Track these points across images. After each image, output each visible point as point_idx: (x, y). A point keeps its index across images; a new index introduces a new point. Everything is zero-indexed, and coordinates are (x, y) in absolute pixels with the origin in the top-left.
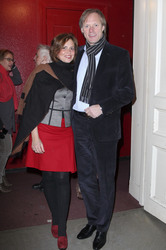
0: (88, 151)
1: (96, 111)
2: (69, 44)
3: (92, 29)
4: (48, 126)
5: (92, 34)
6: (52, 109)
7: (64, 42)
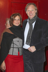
0: (30, 68)
1: (33, 49)
2: (17, 18)
3: (31, 12)
4: (12, 55)
5: (31, 14)
6: (13, 48)
7: (15, 17)
